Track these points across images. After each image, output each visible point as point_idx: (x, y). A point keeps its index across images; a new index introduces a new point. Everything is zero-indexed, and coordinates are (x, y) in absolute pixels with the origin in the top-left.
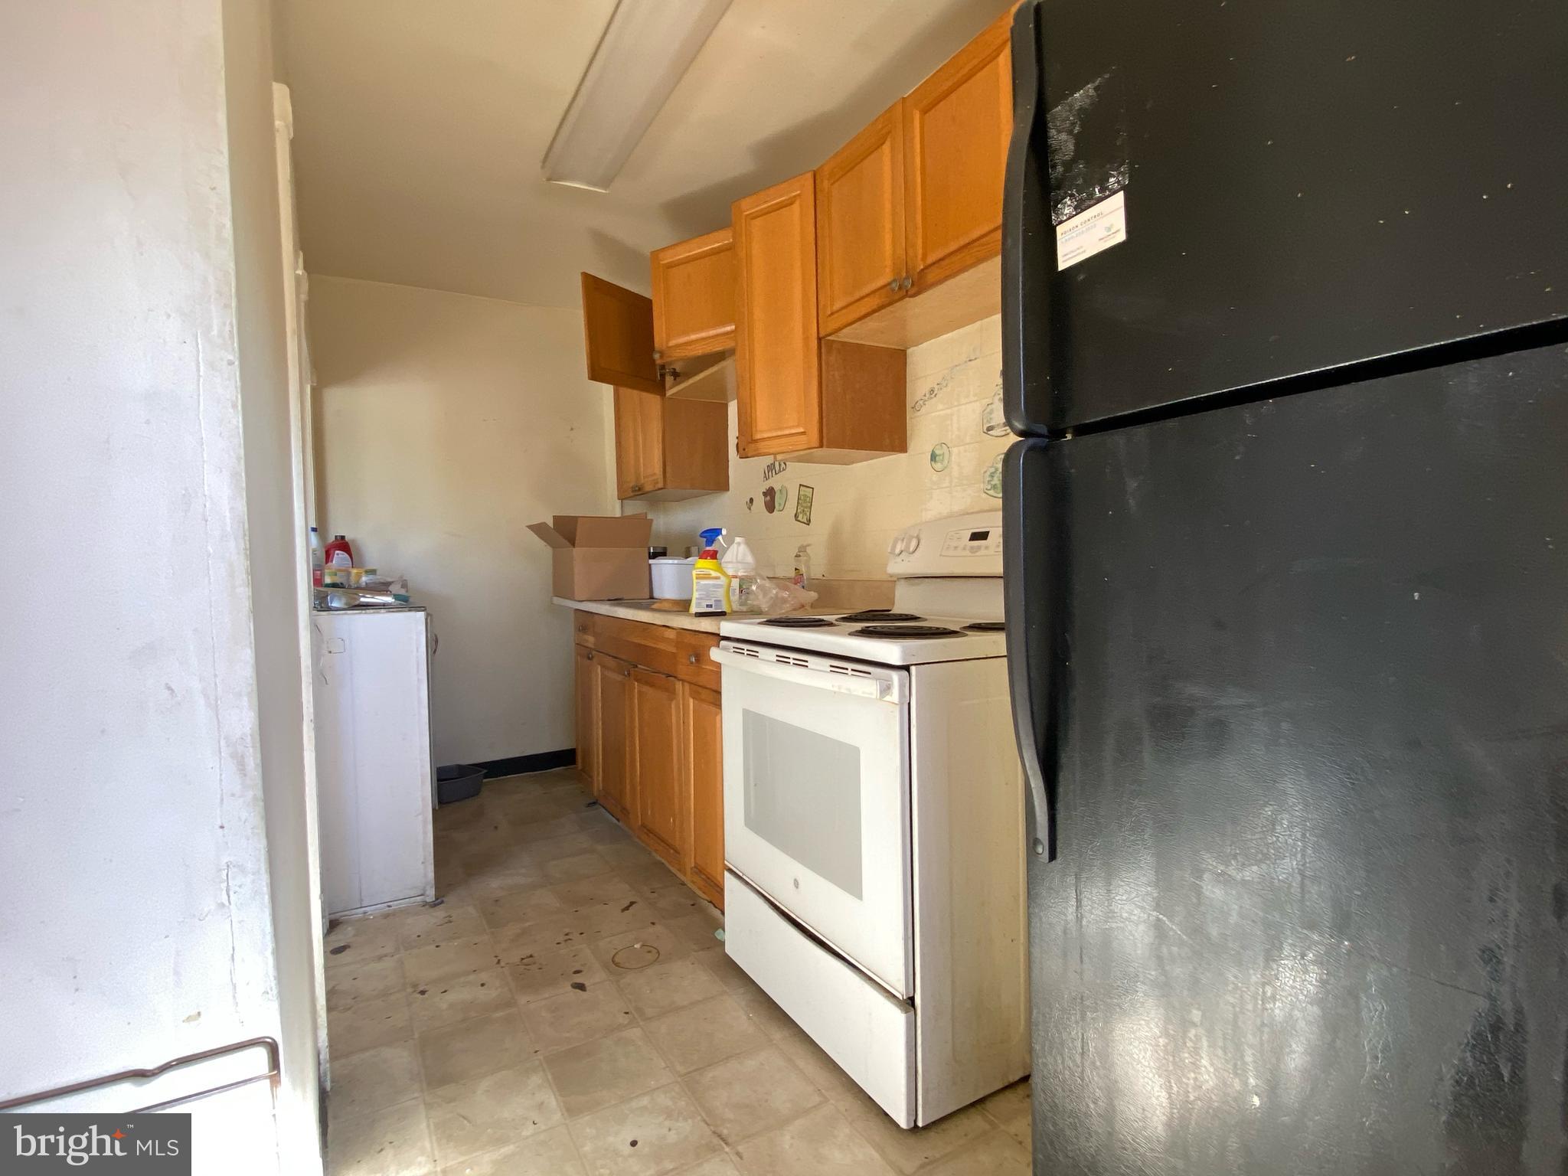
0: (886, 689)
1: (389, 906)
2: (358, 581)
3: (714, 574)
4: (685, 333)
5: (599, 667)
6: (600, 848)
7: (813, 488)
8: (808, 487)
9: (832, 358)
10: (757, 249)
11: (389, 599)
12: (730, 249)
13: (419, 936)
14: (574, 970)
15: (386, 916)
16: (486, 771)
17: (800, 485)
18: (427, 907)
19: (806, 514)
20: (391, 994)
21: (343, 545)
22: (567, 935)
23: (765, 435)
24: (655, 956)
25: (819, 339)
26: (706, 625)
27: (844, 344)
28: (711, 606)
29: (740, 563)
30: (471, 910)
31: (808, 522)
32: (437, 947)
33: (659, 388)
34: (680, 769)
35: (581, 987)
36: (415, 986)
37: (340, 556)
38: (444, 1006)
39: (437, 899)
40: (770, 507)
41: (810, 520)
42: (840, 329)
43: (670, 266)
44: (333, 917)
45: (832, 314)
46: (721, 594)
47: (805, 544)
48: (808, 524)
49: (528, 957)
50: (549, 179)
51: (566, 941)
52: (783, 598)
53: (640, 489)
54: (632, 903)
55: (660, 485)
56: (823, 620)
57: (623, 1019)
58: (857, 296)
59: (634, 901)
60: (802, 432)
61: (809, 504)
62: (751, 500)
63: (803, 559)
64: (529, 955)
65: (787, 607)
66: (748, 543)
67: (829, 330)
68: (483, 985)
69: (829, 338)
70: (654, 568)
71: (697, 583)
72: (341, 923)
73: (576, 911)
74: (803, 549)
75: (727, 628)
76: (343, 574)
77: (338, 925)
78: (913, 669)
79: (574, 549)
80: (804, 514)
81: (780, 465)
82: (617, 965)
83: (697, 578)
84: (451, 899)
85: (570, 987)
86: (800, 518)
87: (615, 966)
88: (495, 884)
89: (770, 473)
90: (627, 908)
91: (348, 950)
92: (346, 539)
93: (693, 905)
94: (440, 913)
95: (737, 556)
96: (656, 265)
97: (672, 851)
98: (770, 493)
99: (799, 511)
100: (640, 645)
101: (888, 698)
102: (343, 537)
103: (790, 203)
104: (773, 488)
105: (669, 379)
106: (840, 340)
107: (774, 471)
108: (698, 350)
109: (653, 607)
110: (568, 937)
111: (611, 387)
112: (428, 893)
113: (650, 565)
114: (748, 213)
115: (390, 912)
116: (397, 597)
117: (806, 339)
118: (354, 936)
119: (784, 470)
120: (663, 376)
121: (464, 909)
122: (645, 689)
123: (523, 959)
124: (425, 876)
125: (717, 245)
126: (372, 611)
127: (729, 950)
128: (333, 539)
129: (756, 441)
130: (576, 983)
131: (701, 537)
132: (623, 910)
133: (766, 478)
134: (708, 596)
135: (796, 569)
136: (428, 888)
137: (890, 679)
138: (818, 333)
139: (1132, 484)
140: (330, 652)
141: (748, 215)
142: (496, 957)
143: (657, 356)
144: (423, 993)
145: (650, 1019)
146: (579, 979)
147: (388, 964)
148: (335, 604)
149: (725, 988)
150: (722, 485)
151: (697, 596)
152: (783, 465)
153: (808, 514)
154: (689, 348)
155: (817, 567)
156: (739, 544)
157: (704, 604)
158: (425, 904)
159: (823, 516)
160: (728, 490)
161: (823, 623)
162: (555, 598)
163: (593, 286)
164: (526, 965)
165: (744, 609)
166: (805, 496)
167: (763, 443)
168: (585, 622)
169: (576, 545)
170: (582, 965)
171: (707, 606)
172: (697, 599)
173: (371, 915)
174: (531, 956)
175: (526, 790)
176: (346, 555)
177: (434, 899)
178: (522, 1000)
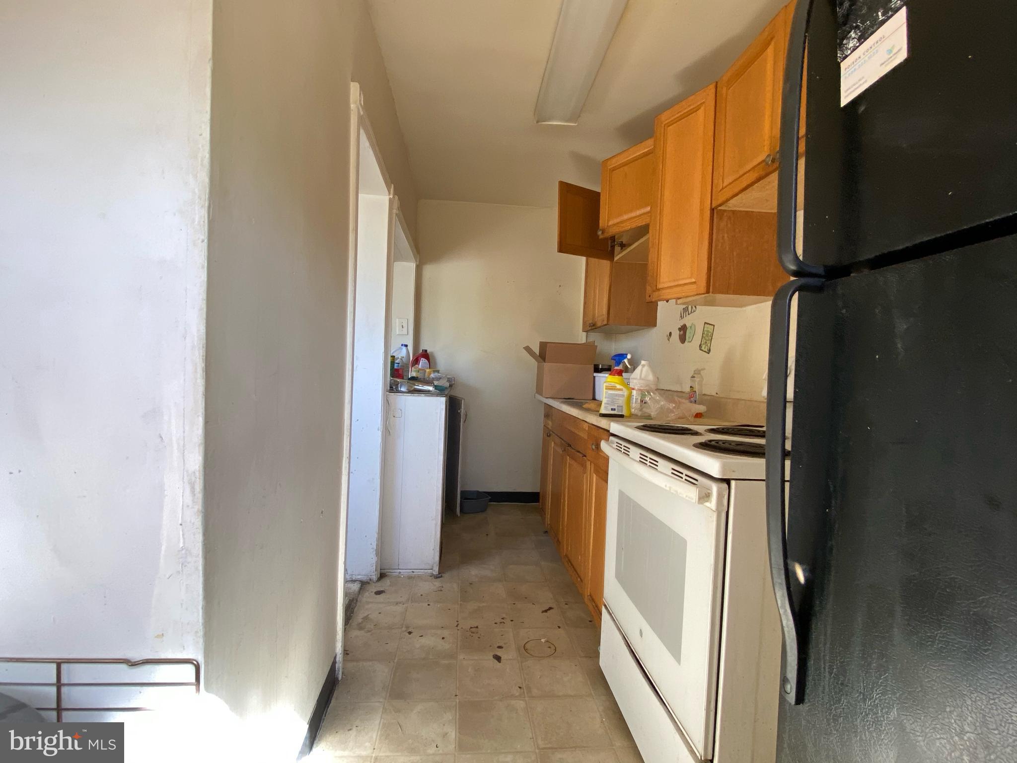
0: (704, 497)
1: (413, 572)
2: (429, 376)
3: (618, 386)
4: (620, 215)
5: (553, 443)
6: (543, 563)
7: (714, 326)
8: (710, 324)
9: (723, 224)
10: (670, 148)
11: (431, 388)
12: (652, 153)
13: (421, 595)
14: (498, 645)
15: (410, 578)
16: (490, 498)
17: (705, 323)
18: (433, 577)
19: (707, 345)
20: (394, 628)
21: (426, 355)
22: (503, 619)
23: (666, 285)
24: (552, 650)
25: (712, 210)
26: (603, 423)
27: (734, 212)
28: (615, 410)
29: (643, 379)
30: (455, 586)
31: (709, 351)
32: (429, 605)
33: (610, 255)
34: (586, 523)
35: (498, 658)
36: (407, 627)
37: (423, 361)
38: (418, 646)
39: (439, 573)
40: (683, 339)
41: (710, 350)
42: (727, 200)
43: (614, 169)
44: (383, 571)
45: (723, 189)
46: (622, 401)
47: (700, 368)
48: (709, 353)
49: (475, 627)
50: (538, 122)
51: (501, 623)
52: (668, 409)
53: (594, 325)
54: (550, 608)
55: (605, 322)
56: (690, 430)
57: (516, 692)
58: (741, 173)
59: (553, 607)
60: (693, 282)
61: (711, 338)
62: (670, 334)
63: (697, 379)
64: (476, 626)
65: (672, 416)
66: (650, 366)
67: (719, 202)
68: (443, 638)
69: (720, 208)
70: (597, 379)
71: (606, 392)
72: (386, 576)
73: (514, 604)
74: (698, 372)
75: (615, 427)
76: (422, 371)
77: (385, 577)
78: (733, 483)
79: (545, 364)
80: (706, 347)
81: (692, 308)
82: (526, 650)
83: (606, 389)
84: (446, 576)
85: (492, 657)
86: (703, 348)
87: (525, 650)
88: (473, 572)
89: (685, 313)
90: (546, 611)
91: (383, 594)
92: (428, 352)
93: (590, 621)
94: (437, 583)
95: (642, 375)
96: (605, 169)
97: (579, 579)
98: (683, 329)
99: (703, 343)
100: (572, 432)
101: (707, 504)
102: (426, 351)
103: (697, 109)
104: (685, 325)
105: (617, 249)
106: (730, 209)
107: (687, 312)
108: (628, 226)
109: (584, 406)
110: (502, 621)
111: (585, 258)
112: (434, 569)
113: (594, 377)
114: (666, 122)
115: (413, 576)
116: (436, 387)
117: (702, 210)
118: (390, 586)
119: (694, 311)
120: (613, 247)
121: (451, 585)
122: (573, 462)
123: (471, 628)
124: (434, 558)
125: (646, 150)
126: (417, 394)
127: (602, 663)
128: (421, 351)
129: (659, 290)
130: (496, 655)
131: (612, 359)
132: (543, 612)
133: (682, 317)
134: (613, 402)
135: (691, 387)
136: (435, 565)
137: (710, 489)
138: (711, 203)
139: (901, 326)
140: (394, 417)
141: (666, 124)
142: (457, 621)
143: (600, 233)
144: (410, 633)
145: (534, 697)
146: (499, 653)
147: (399, 609)
148: (403, 389)
149: (592, 692)
150: (651, 322)
151: (606, 402)
152: (694, 308)
153: (709, 345)
154: (622, 225)
155: (711, 386)
156: (644, 366)
157: (610, 408)
158: (432, 575)
159: (719, 346)
160: (655, 325)
161: (690, 432)
162: (536, 394)
163: (566, 189)
164: (472, 633)
165: (639, 414)
166: (708, 331)
167: (664, 291)
168: (549, 412)
169: (546, 361)
170: (505, 644)
171: (612, 409)
172: (605, 404)
173: (402, 575)
174: (477, 627)
175: (511, 514)
176: (426, 361)
177: (438, 573)
178: (461, 657)
